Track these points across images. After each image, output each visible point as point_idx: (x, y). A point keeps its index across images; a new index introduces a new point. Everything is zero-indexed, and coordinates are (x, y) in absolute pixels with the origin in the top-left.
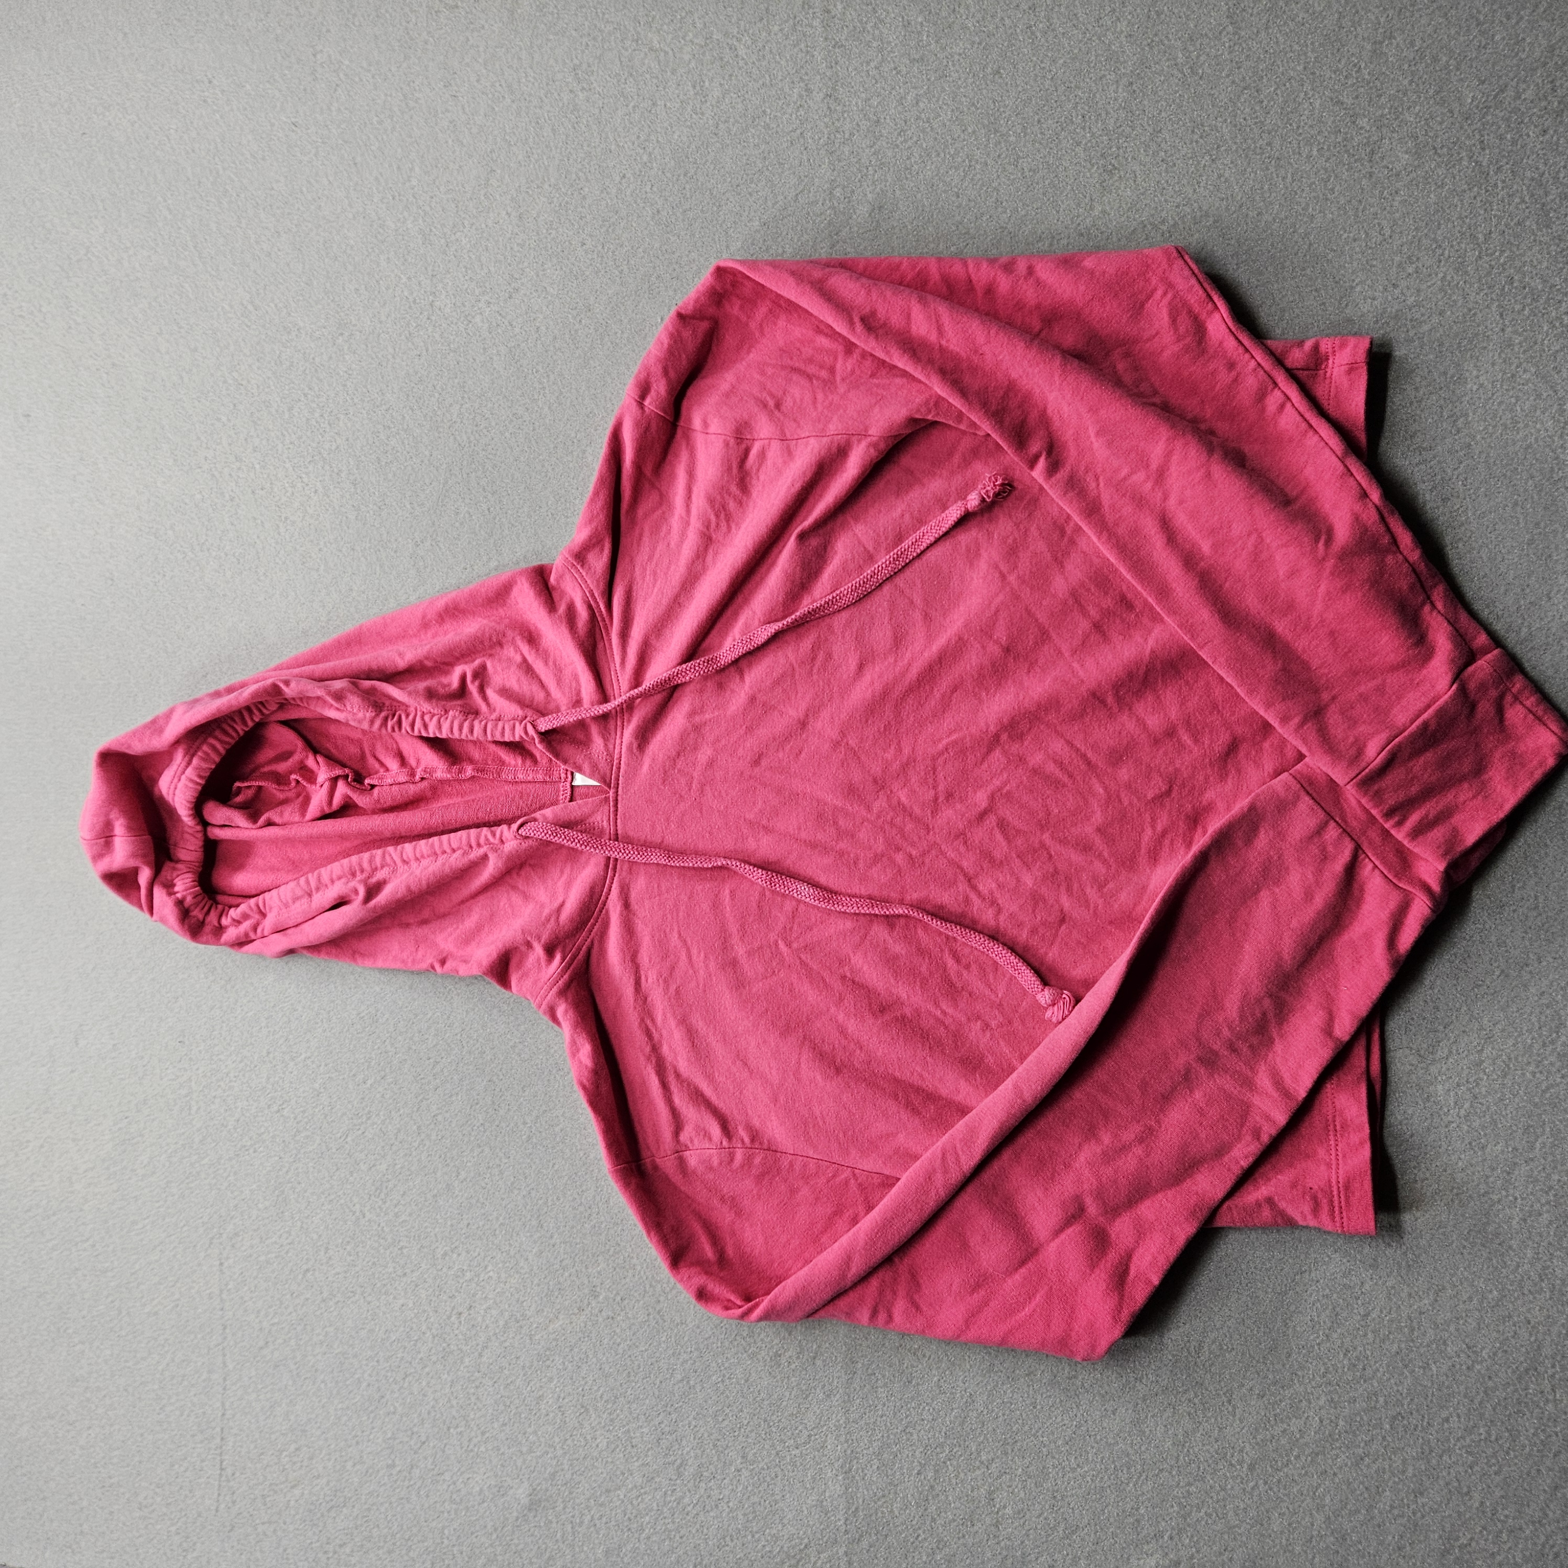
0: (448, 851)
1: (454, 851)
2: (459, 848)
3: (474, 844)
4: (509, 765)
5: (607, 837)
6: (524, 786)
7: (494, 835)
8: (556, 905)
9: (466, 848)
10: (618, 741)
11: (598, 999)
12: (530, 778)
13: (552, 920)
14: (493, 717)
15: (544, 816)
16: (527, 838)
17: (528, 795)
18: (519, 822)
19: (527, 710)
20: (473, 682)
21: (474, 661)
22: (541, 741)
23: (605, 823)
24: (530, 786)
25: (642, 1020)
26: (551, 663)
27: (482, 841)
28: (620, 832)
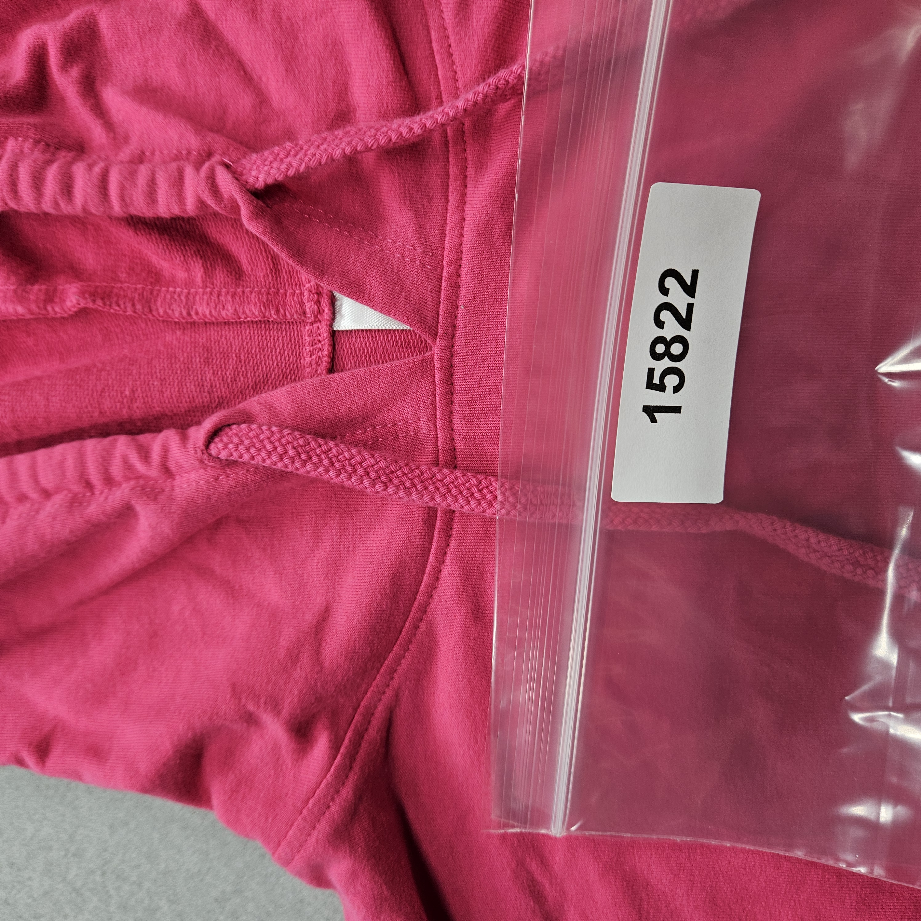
0: (34, 495)
1: (47, 494)
2: (58, 490)
3: (95, 478)
4: (172, 281)
5: (429, 455)
6: (213, 333)
7: (144, 454)
8: (309, 617)
9: (77, 488)
10: (451, 219)
11: (412, 814)
12: (228, 313)
13: (305, 659)
14: (126, 154)
15: (269, 407)
16: (230, 464)
17: (226, 356)
18: (209, 424)
19: (210, 137)
20: (65, 67)
21: (64, 15)
22: (257, 215)
23: (424, 425)
24: (228, 333)
25: (521, 864)
26: (266, 15)
27: (116, 470)
28: (460, 443)
